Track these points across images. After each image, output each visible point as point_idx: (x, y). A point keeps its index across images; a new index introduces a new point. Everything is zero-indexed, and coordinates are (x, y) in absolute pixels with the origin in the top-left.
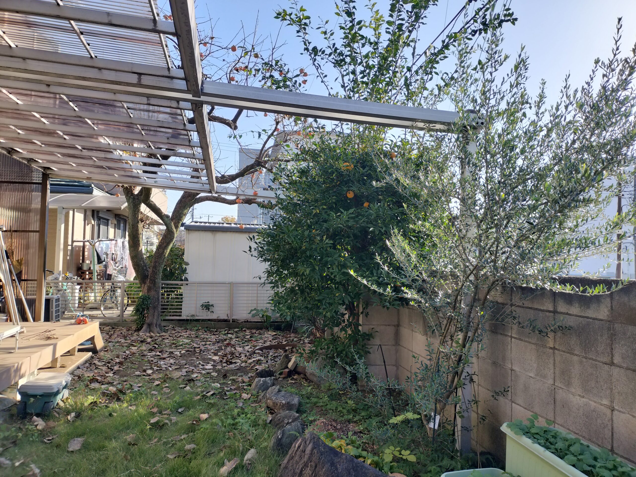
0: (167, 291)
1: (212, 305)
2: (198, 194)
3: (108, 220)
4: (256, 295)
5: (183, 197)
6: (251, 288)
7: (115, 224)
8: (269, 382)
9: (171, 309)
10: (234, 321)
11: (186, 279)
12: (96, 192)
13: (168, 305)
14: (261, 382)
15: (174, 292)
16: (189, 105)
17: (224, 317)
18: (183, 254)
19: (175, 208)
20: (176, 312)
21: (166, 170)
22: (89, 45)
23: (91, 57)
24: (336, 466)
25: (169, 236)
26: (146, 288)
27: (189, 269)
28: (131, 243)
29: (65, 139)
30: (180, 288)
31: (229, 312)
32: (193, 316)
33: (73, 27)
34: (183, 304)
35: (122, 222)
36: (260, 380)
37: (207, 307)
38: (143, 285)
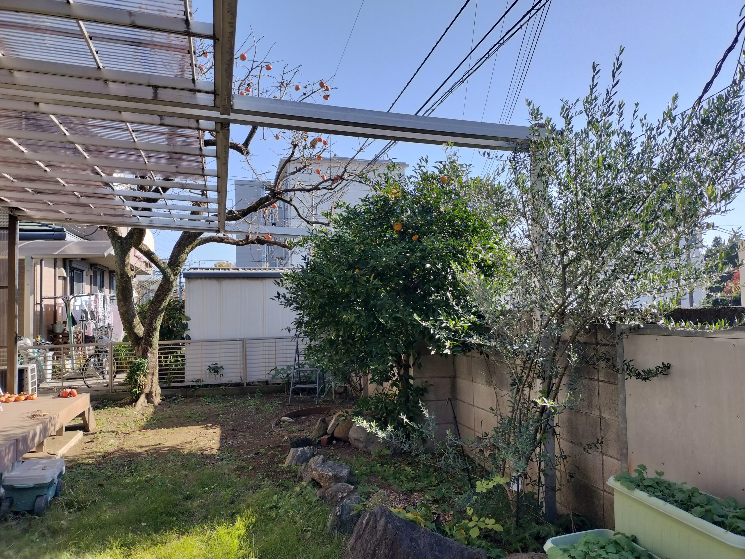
0: (165, 353)
1: (222, 368)
2: (200, 234)
3: (82, 271)
4: (273, 352)
5: (182, 239)
6: (267, 345)
7: (91, 276)
8: (308, 451)
9: (171, 374)
10: (248, 384)
11: (188, 338)
12: (70, 237)
13: (167, 370)
14: (299, 453)
15: (173, 353)
16: (212, 125)
17: (236, 379)
18: (183, 307)
19: (173, 253)
20: (177, 378)
21: (166, 206)
22: (97, 53)
23: (99, 67)
24: (417, 542)
25: (167, 287)
26: (140, 350)
27: (191, 324)
28: (120, 296)
29: (45, 171)
30: (180, 349)
31: (242, 374)
32: (199, 381)
33: (82, 30)
34: (185, 367)
35: (99, 273)
36: (298, 451)
37: (215, 369)
38: (136, 347)
